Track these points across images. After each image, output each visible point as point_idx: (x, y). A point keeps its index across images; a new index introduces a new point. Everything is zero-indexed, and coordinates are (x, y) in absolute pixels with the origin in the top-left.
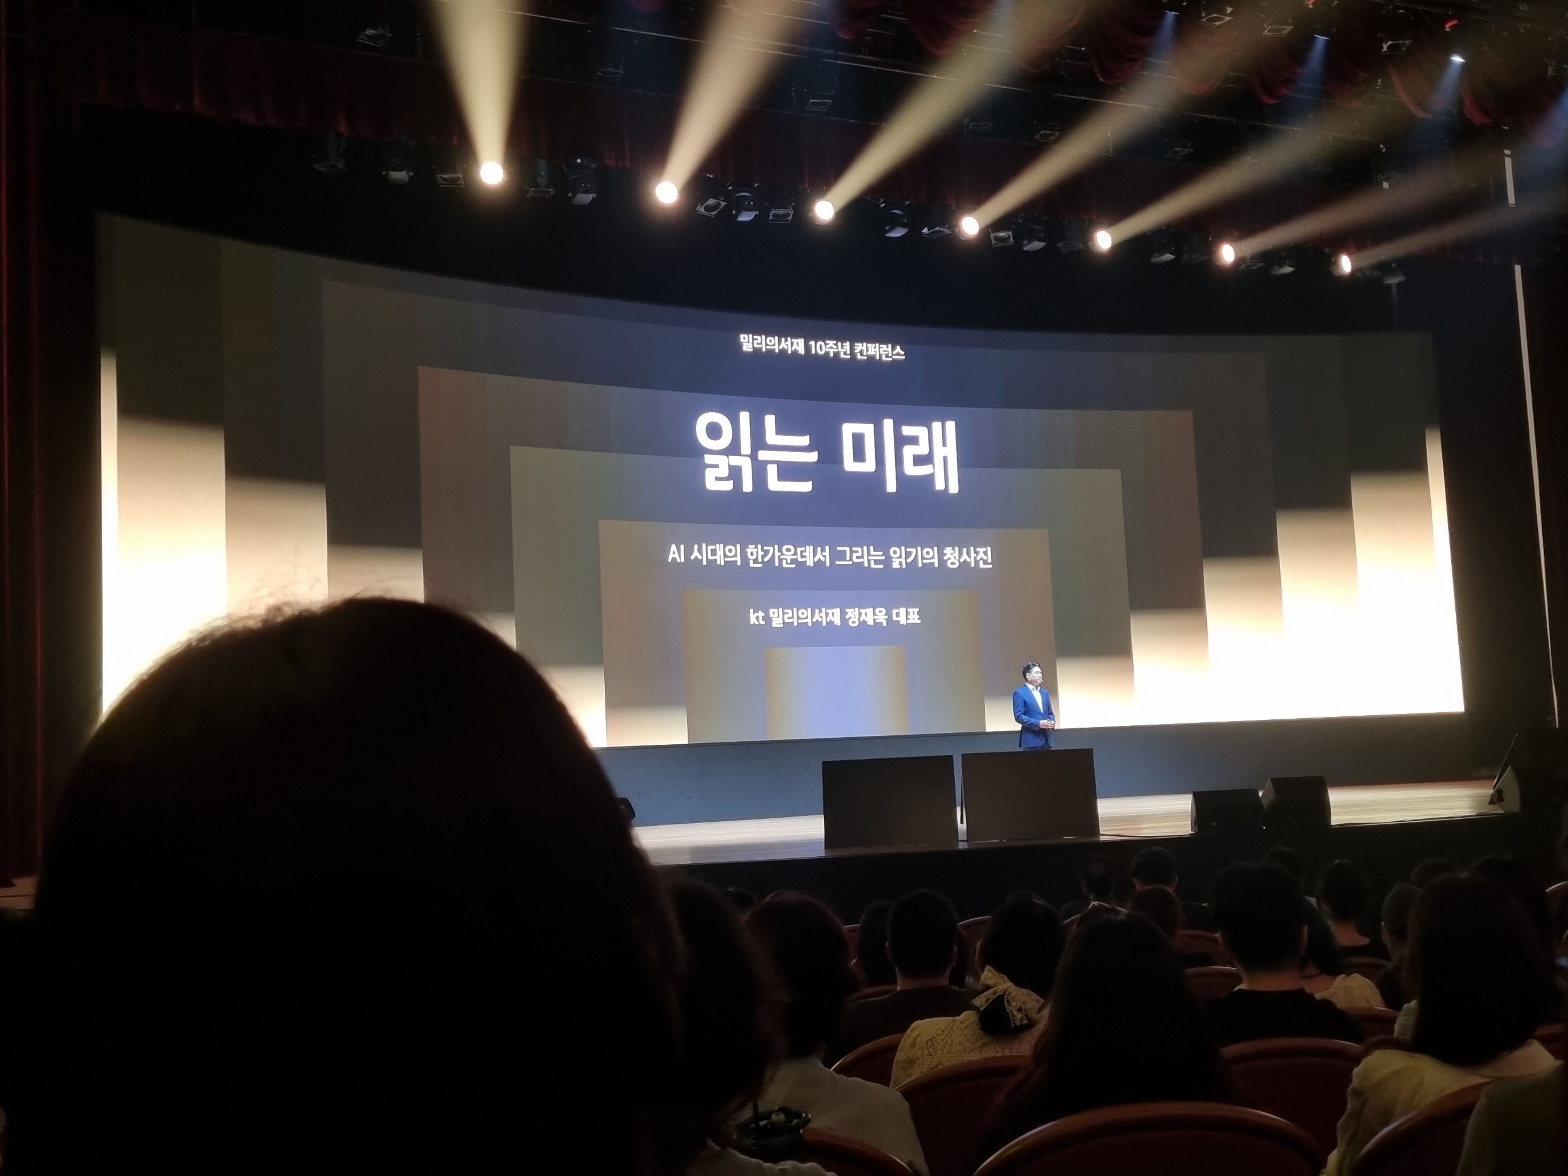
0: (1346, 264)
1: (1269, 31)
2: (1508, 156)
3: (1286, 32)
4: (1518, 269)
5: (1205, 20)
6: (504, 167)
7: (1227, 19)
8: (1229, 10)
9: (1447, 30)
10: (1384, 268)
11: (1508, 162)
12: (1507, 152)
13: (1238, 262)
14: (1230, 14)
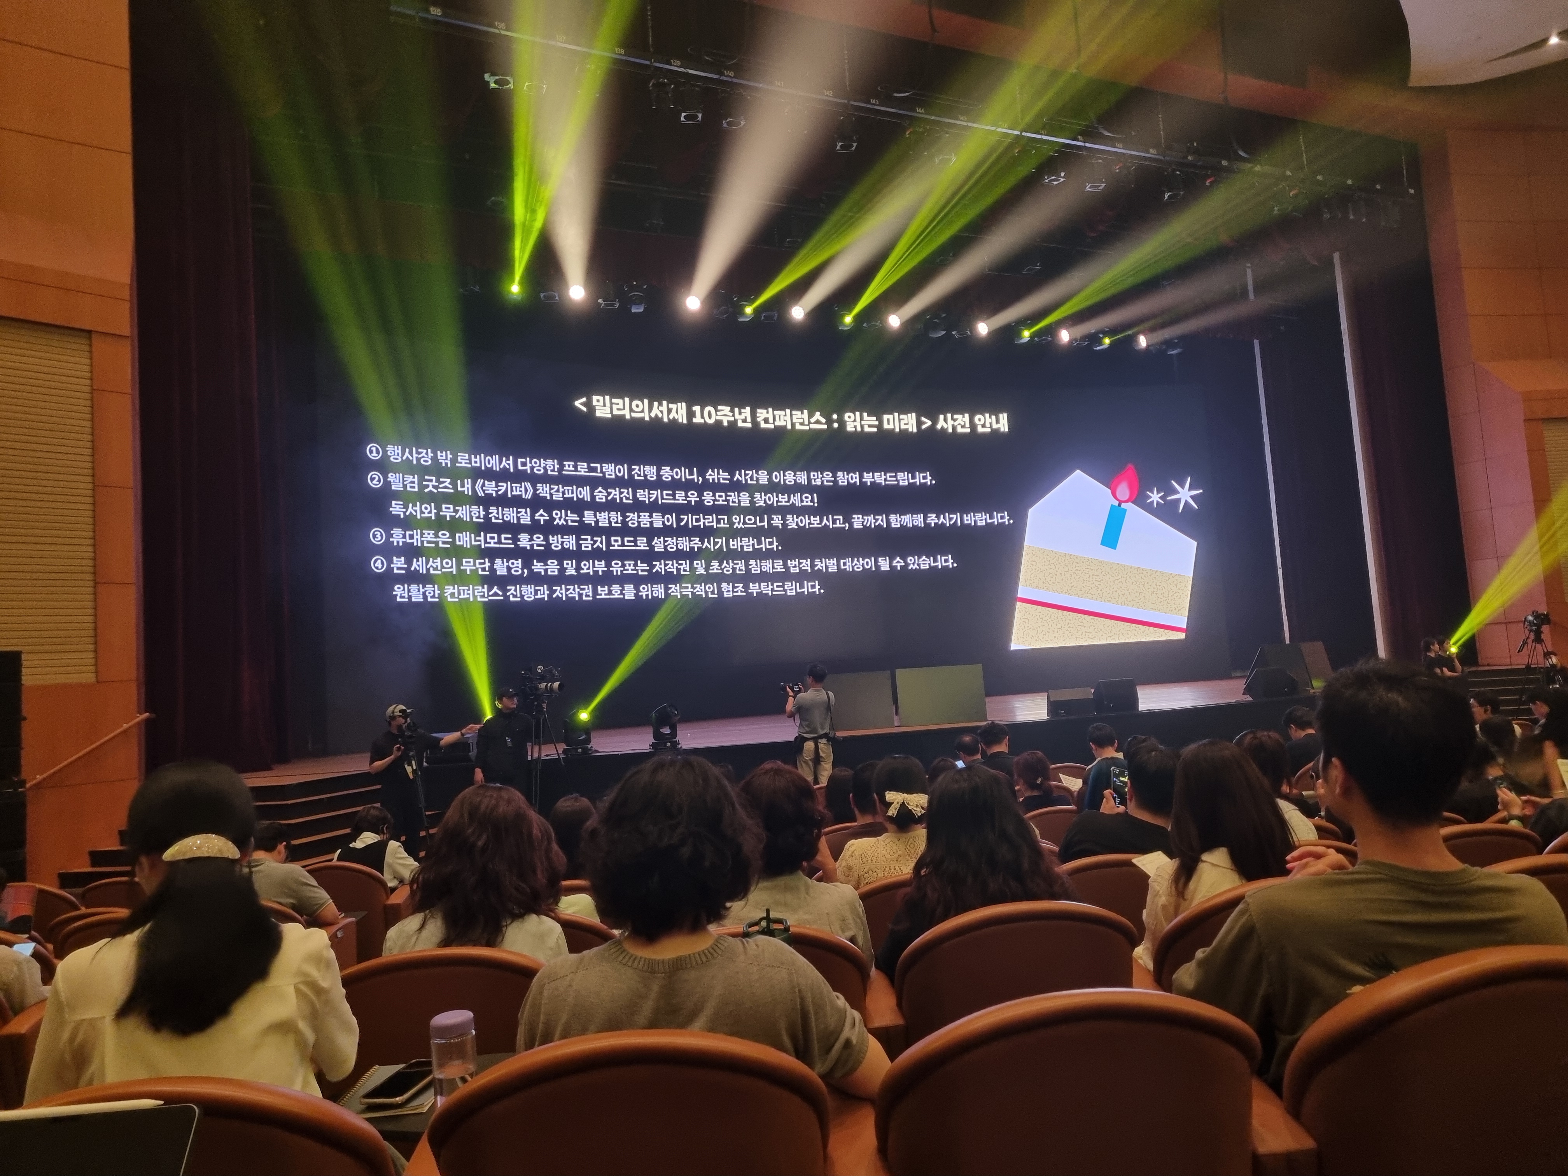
0: (1143, 342)
1: (1090, 187)
2: (1249, 267)
3: (1100, 188)
4: (1256, 343)
5: (1047, 181)
6: (585, 288)
7: (1062, 180)
8: (1063, 174)
9: (1208, 184)
10: (1169, 343)
11: (1249, 271)
12: (1249, 265)
13: (1071, 342)
14: (1063, 177)
